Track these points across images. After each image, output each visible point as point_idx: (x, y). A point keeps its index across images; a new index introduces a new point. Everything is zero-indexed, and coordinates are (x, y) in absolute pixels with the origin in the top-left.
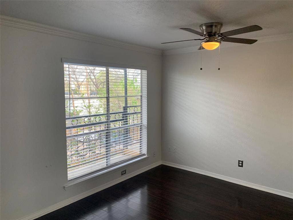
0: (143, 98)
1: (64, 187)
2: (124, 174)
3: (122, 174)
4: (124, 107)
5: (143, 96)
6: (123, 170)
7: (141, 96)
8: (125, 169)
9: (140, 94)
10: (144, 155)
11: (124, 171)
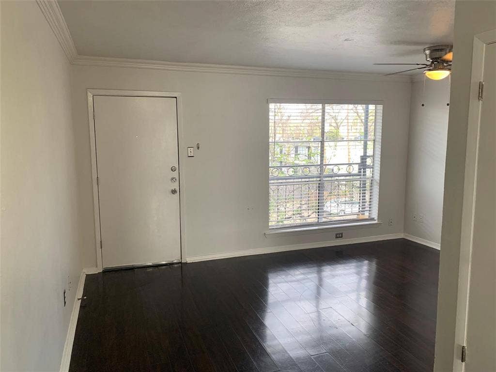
0: (376, 143)
1: (265, 233)
2: (339, 237)
3: (337, 237)
4: (361, 157)
5: (377, 140)
6: (338, 232)
7: (374, 140)
8: (341, 232)
9: (373, 137)
10: (373, 219)
11: (339, 234)
